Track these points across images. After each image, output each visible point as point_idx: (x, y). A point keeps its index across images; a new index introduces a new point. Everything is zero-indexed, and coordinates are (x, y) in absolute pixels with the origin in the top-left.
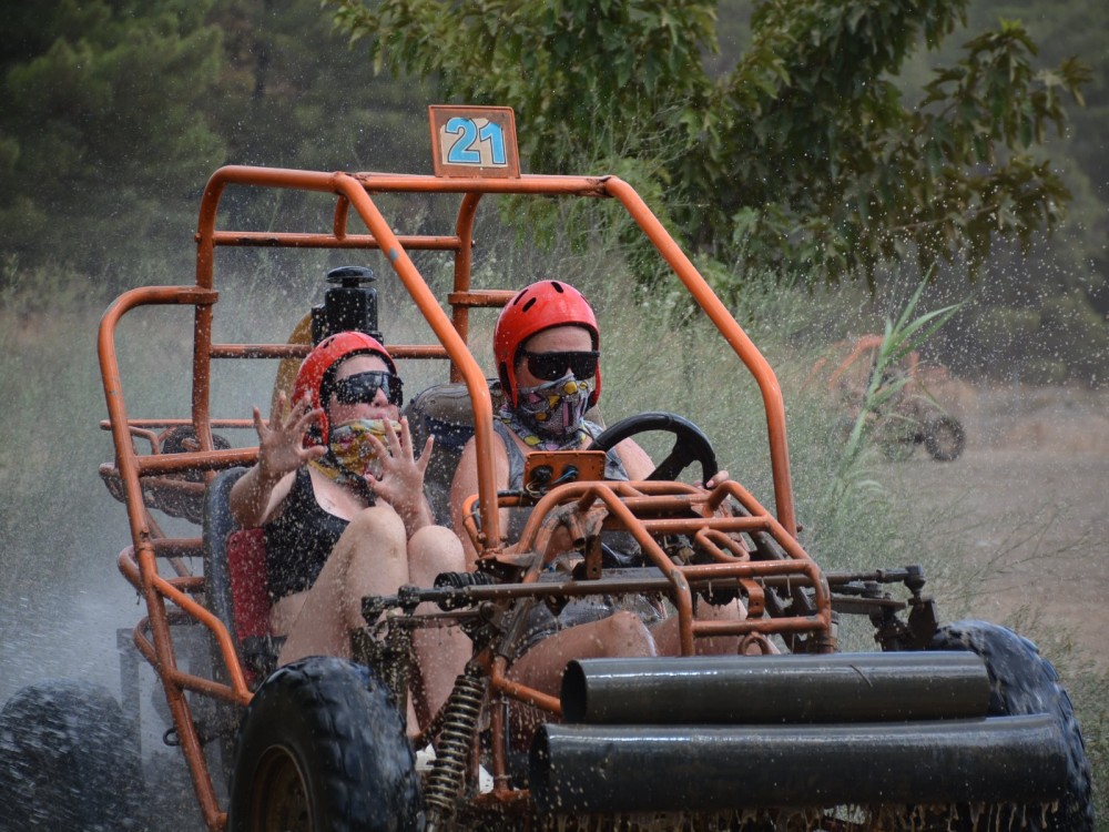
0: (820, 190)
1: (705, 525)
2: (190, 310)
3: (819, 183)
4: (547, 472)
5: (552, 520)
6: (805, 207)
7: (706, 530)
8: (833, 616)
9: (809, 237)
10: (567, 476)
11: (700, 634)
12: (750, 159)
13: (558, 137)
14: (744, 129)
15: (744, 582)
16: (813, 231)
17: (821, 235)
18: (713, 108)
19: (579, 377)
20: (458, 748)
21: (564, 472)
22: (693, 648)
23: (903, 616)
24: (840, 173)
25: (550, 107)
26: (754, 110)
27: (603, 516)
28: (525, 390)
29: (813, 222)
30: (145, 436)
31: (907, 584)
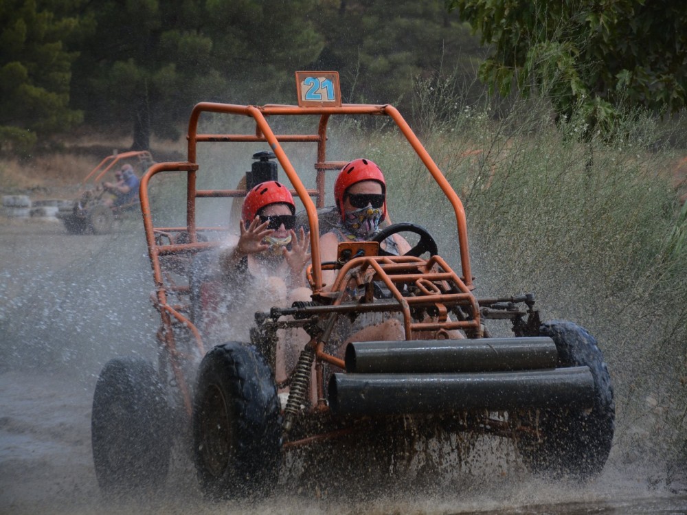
0: (669, 58)
1: (420, 278)
2: (185, 174)
3: (668, 55)
4: (349, 252)
5: (348, 276)
6: (660, 69)
7: (421, 280)
8: (481, 320)
9: (661, 87)
10: (359, 254)
11: (415, 330)
12: (627, 42)
13: (514, 31)
14: (624, 23)
15: (438, 305)
16: (664, 83)
17: (669, 85)
18: (605, 12)
19: (374, 207)
20: (301, 386)
21: (358, 252)
22: (411, 337)
23: (525, 319)
24: (681, 49)
25: (509, 13)
26: (630, 12)
27: (373, 274)
28: (348, 213)
29: (664, 77)
30: (166, 236)
31: (526, 303)
